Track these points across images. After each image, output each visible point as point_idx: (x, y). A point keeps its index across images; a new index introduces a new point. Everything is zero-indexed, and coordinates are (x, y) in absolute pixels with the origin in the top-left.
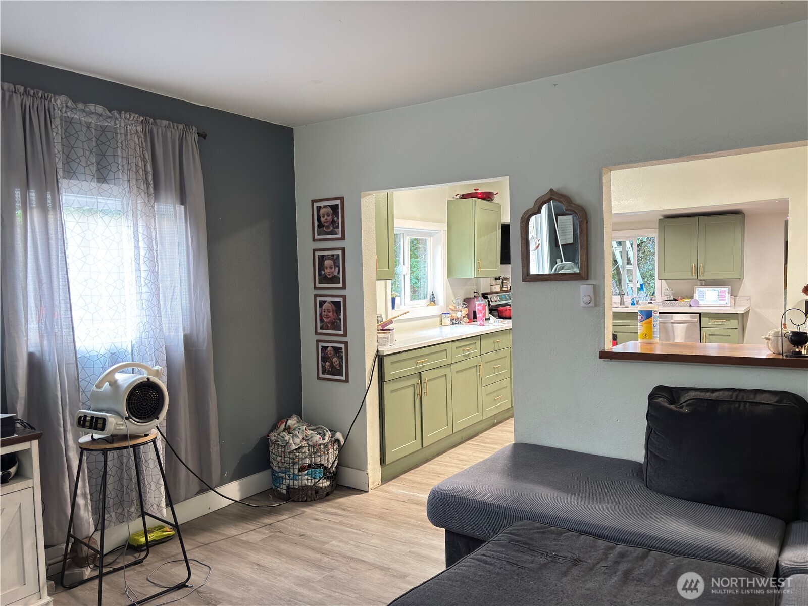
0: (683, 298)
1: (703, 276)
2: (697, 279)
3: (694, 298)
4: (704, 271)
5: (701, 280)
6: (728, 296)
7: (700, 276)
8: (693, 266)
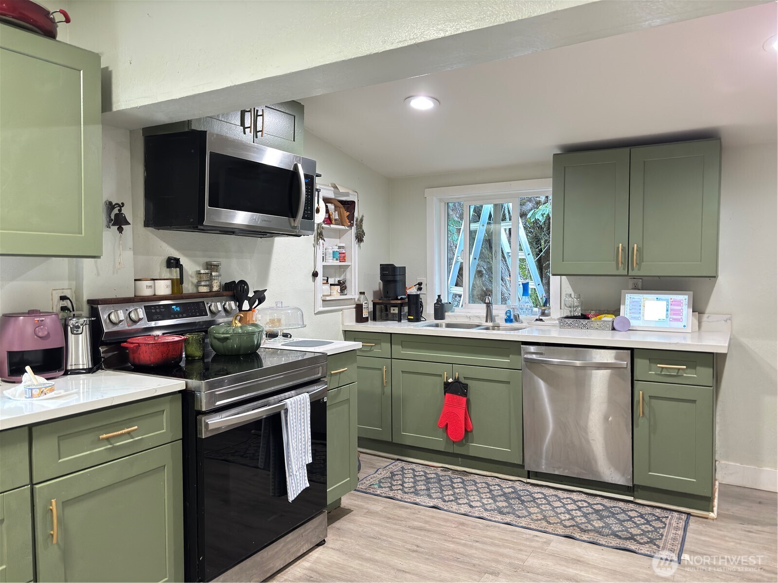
0: (600, 313)
1: (639, 270)
2: (628, 275)
3: (622, 314)
4: (641, 259)
5: (634, 277)
6: (687, 311)
7: (633, 269)
8: (618, 248)
